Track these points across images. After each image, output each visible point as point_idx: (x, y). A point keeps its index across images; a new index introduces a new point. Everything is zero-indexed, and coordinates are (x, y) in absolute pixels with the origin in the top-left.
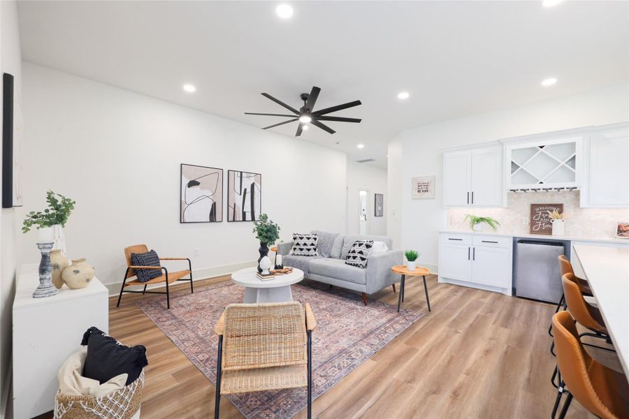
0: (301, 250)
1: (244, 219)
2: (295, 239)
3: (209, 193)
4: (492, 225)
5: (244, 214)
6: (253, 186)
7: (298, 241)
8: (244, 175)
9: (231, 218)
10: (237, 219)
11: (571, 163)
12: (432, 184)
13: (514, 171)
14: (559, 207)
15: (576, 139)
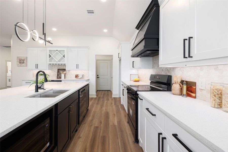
11: (64, 56)
12: (26, 60)
13: (50, 57)
14: (64, 70)
15: (65, 49)
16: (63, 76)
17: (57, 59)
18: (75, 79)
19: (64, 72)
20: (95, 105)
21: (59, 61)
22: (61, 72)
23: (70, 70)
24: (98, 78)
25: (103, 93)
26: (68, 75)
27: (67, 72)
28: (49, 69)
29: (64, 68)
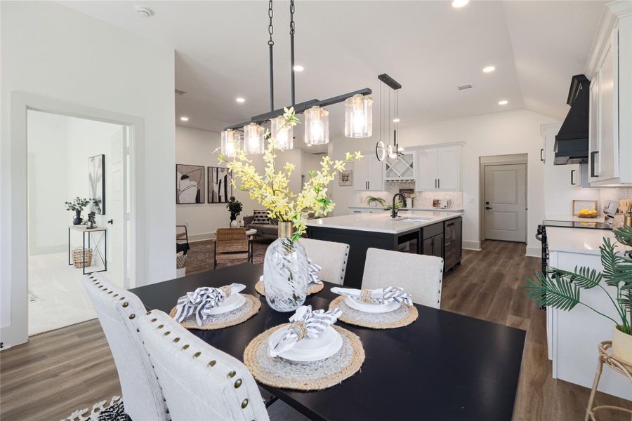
0: (259, 220)
1: (220, 201)
2: (255, 213)
3: (195, 183)
4: (381, 203)
5: (220, 197)
6: (226, 177)
7: (257, 215)
8: (219, 170)
9: (210, 200)
10: (215, 201)
11: (411, 166)
12: (350, 176)
13: (387, 169)
14: (412, 191)
15: (413, 152)
16: (409, 201)
17: (399, 172)
18: (432, 208)
19: (412, 196)
20: (475, 262)
21: (403, 175)
22: (406, 195)
23: (421, 192)
24: (488, 208)
25: (499, 247)
26: (418, 200)
27: (418, 194)
28: (386, 190)
29: (411, 187)
